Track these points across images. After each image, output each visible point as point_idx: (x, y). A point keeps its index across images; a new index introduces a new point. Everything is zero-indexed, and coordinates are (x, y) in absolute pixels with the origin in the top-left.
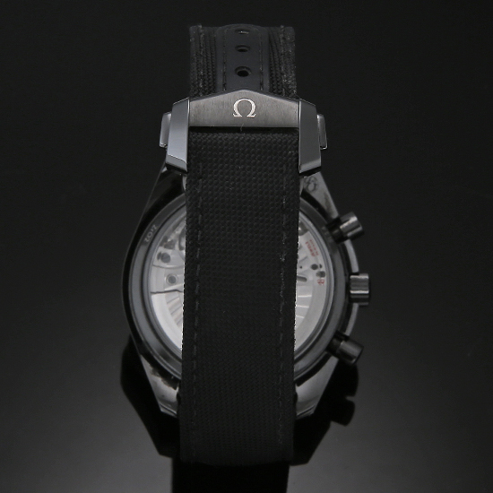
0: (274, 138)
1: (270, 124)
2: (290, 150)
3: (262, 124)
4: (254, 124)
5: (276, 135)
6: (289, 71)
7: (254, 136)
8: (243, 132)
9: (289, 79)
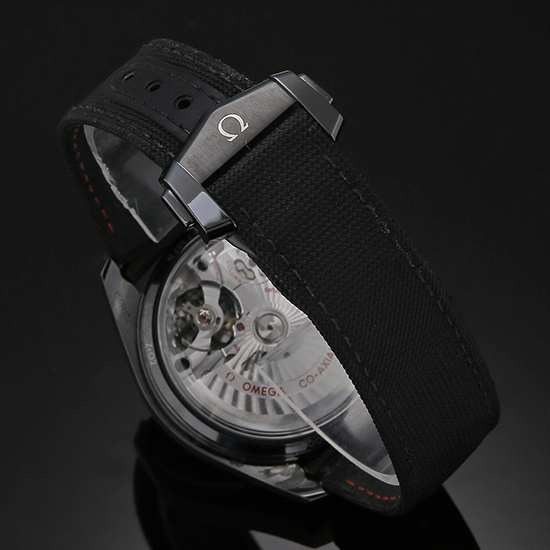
0: (284, 129)
1: (268, 120)
2: (308, 127)
3: (261, 126)
4: (254, 133)
5: (282, 125)
6: (220, 67)
7: (265, 143)
8: (252, 148)
9: (229, 73)
